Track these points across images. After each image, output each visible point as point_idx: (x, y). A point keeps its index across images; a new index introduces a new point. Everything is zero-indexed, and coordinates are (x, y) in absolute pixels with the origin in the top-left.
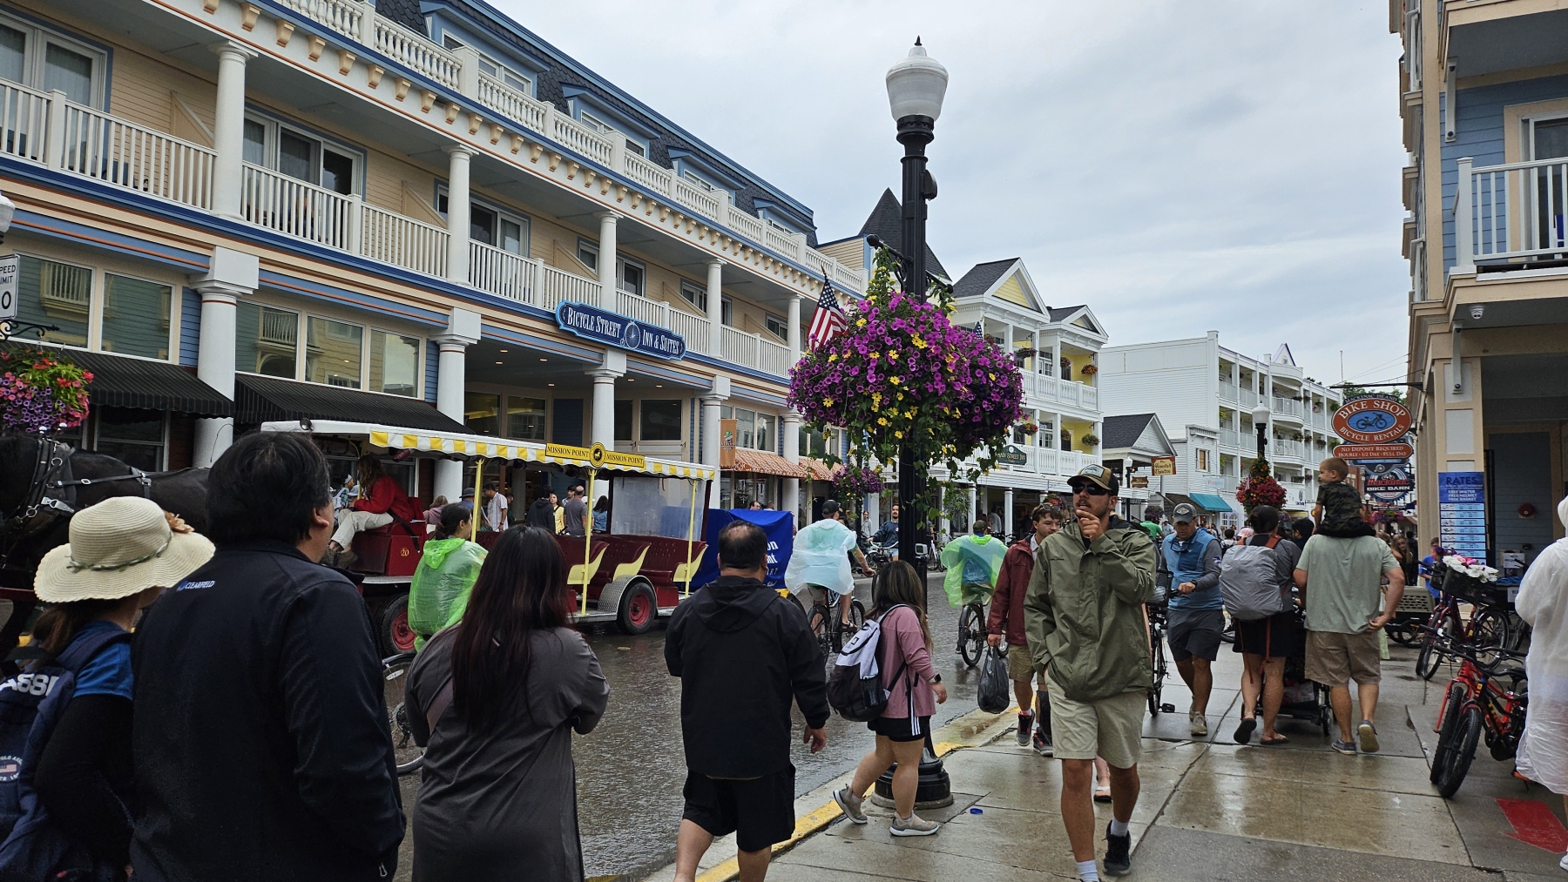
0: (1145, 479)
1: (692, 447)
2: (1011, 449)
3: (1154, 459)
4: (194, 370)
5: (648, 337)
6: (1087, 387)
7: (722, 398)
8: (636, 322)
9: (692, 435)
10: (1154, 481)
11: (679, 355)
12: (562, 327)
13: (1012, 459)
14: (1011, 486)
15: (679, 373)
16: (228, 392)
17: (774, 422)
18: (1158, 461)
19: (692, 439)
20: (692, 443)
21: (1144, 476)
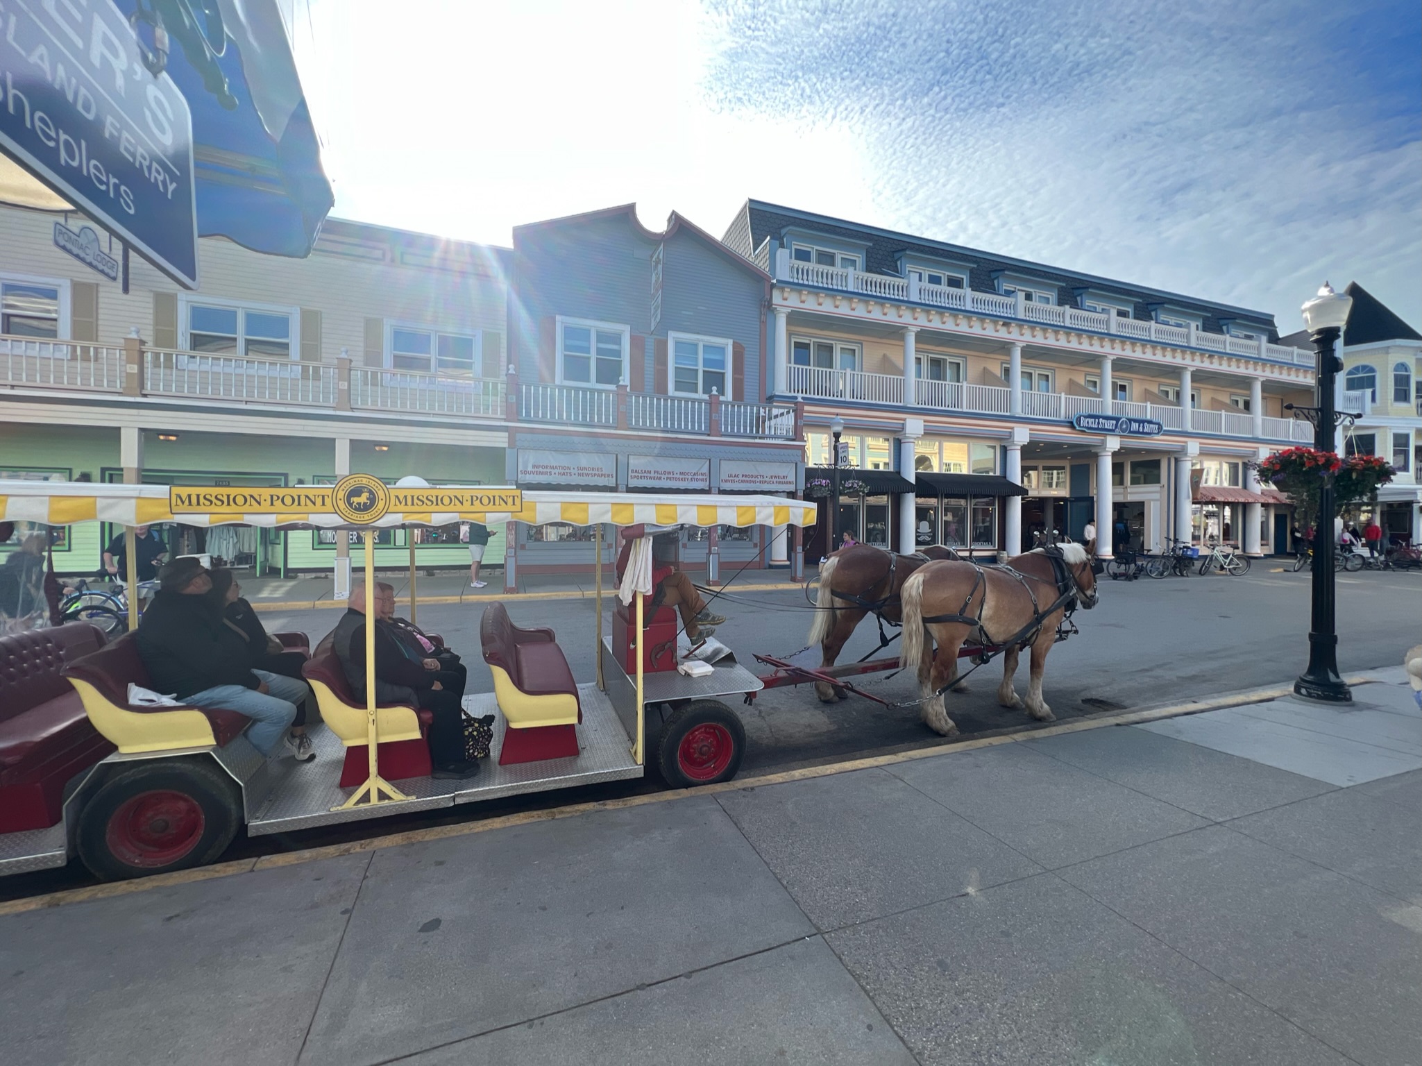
4: (899, 473)
5: (1135, 426)
7: (1193, 455)
8: (1126, 418)
11: (1158, 433)
12: (1078, 428)
15: (1159, 442)
16: (913, 480)
19: (1169, 482)
20: (1169, 485)
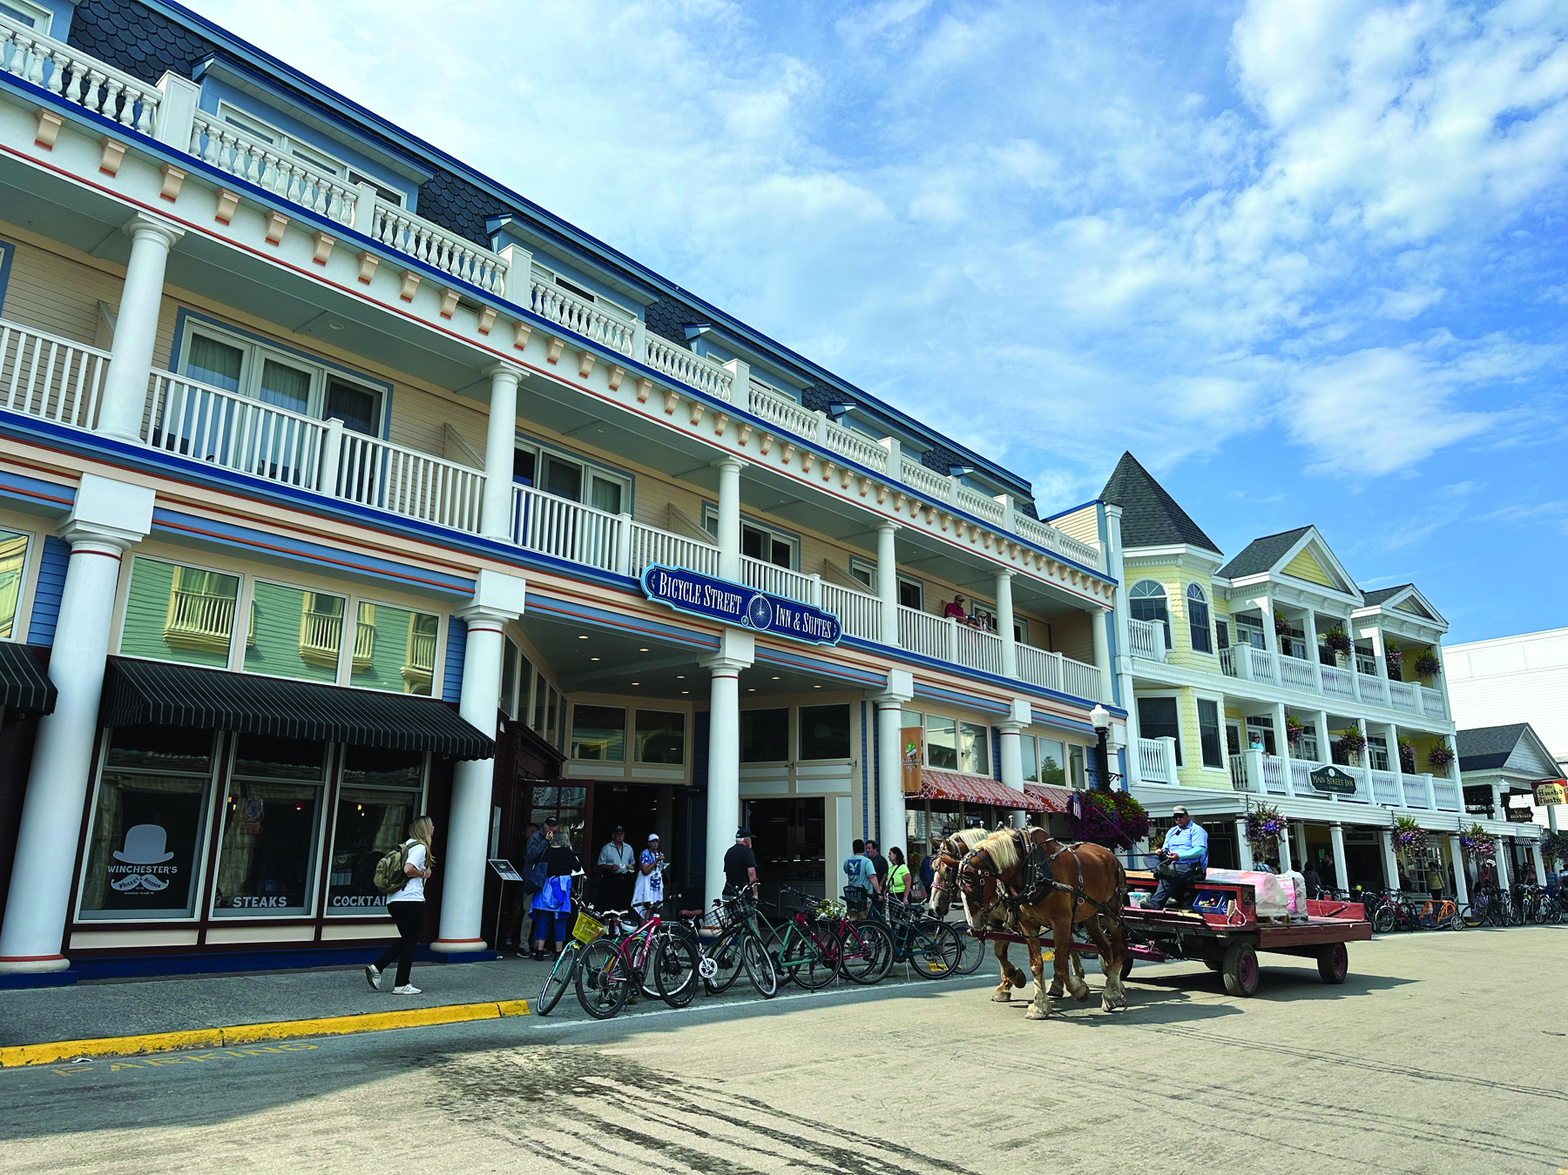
0: (1527, 811)
1: (865, 767)
2: (1332, 773)
3: (1535, 784)
5: (784, 616)
6: (1428, 690)
7: (902, 699)
8: (764, 595)
9: (865, 751)
10: (1540, 816)
11: (831, 640)
12: (650, 598)
13: (1335, 786)
14: (1339, 820)
15: (836, 660)
17: (985, 736)
18: (1541, 787)
19: (865, 756)
20: (865, 761)
21: (1526, 806)
